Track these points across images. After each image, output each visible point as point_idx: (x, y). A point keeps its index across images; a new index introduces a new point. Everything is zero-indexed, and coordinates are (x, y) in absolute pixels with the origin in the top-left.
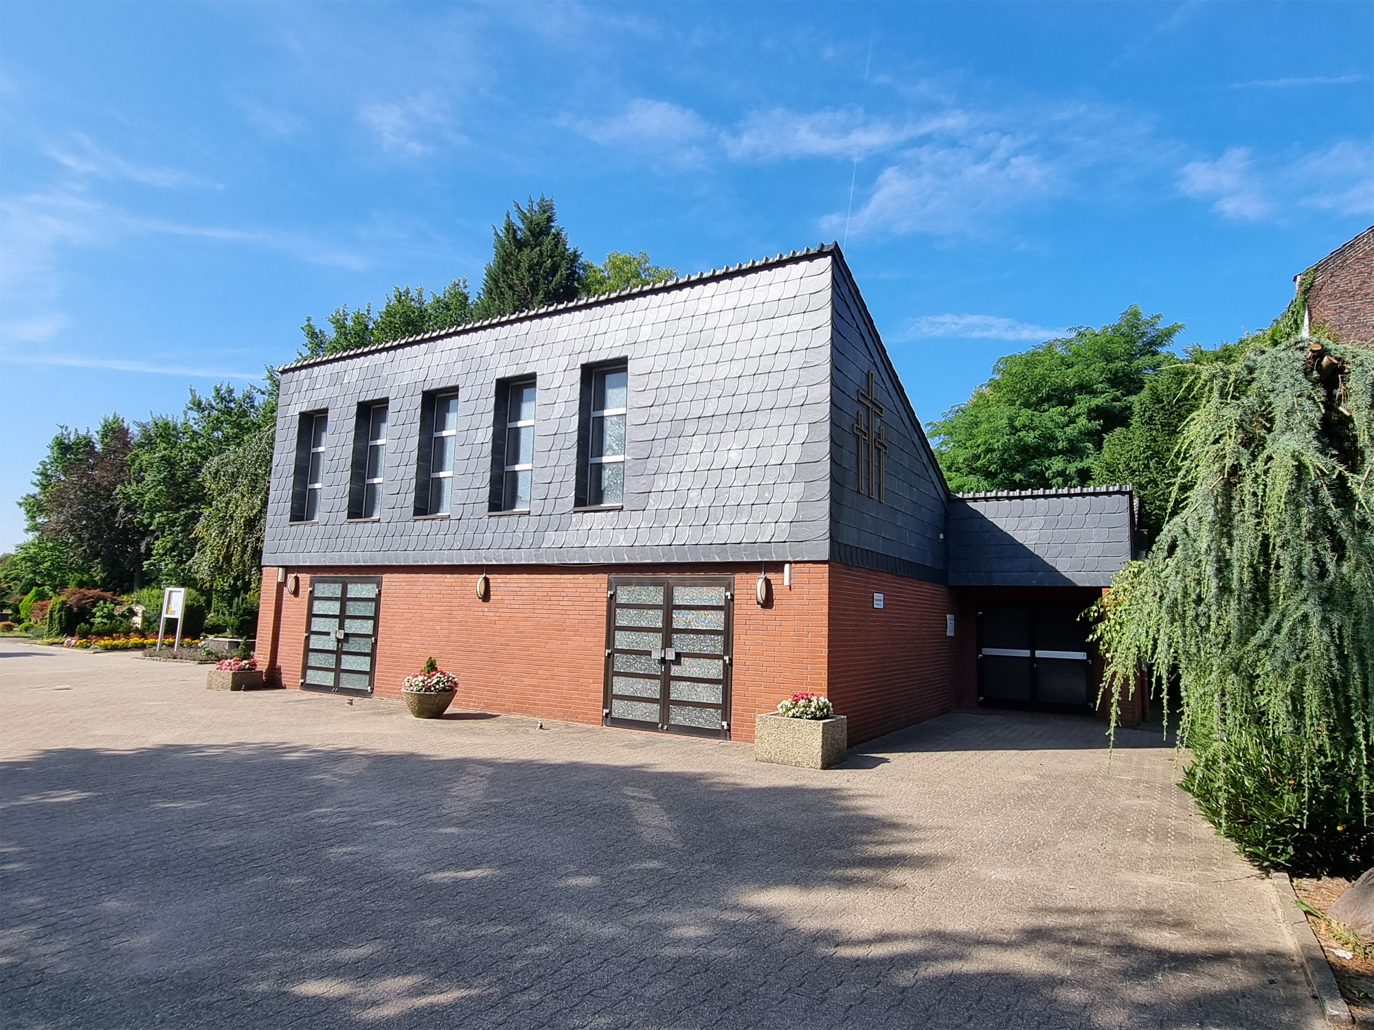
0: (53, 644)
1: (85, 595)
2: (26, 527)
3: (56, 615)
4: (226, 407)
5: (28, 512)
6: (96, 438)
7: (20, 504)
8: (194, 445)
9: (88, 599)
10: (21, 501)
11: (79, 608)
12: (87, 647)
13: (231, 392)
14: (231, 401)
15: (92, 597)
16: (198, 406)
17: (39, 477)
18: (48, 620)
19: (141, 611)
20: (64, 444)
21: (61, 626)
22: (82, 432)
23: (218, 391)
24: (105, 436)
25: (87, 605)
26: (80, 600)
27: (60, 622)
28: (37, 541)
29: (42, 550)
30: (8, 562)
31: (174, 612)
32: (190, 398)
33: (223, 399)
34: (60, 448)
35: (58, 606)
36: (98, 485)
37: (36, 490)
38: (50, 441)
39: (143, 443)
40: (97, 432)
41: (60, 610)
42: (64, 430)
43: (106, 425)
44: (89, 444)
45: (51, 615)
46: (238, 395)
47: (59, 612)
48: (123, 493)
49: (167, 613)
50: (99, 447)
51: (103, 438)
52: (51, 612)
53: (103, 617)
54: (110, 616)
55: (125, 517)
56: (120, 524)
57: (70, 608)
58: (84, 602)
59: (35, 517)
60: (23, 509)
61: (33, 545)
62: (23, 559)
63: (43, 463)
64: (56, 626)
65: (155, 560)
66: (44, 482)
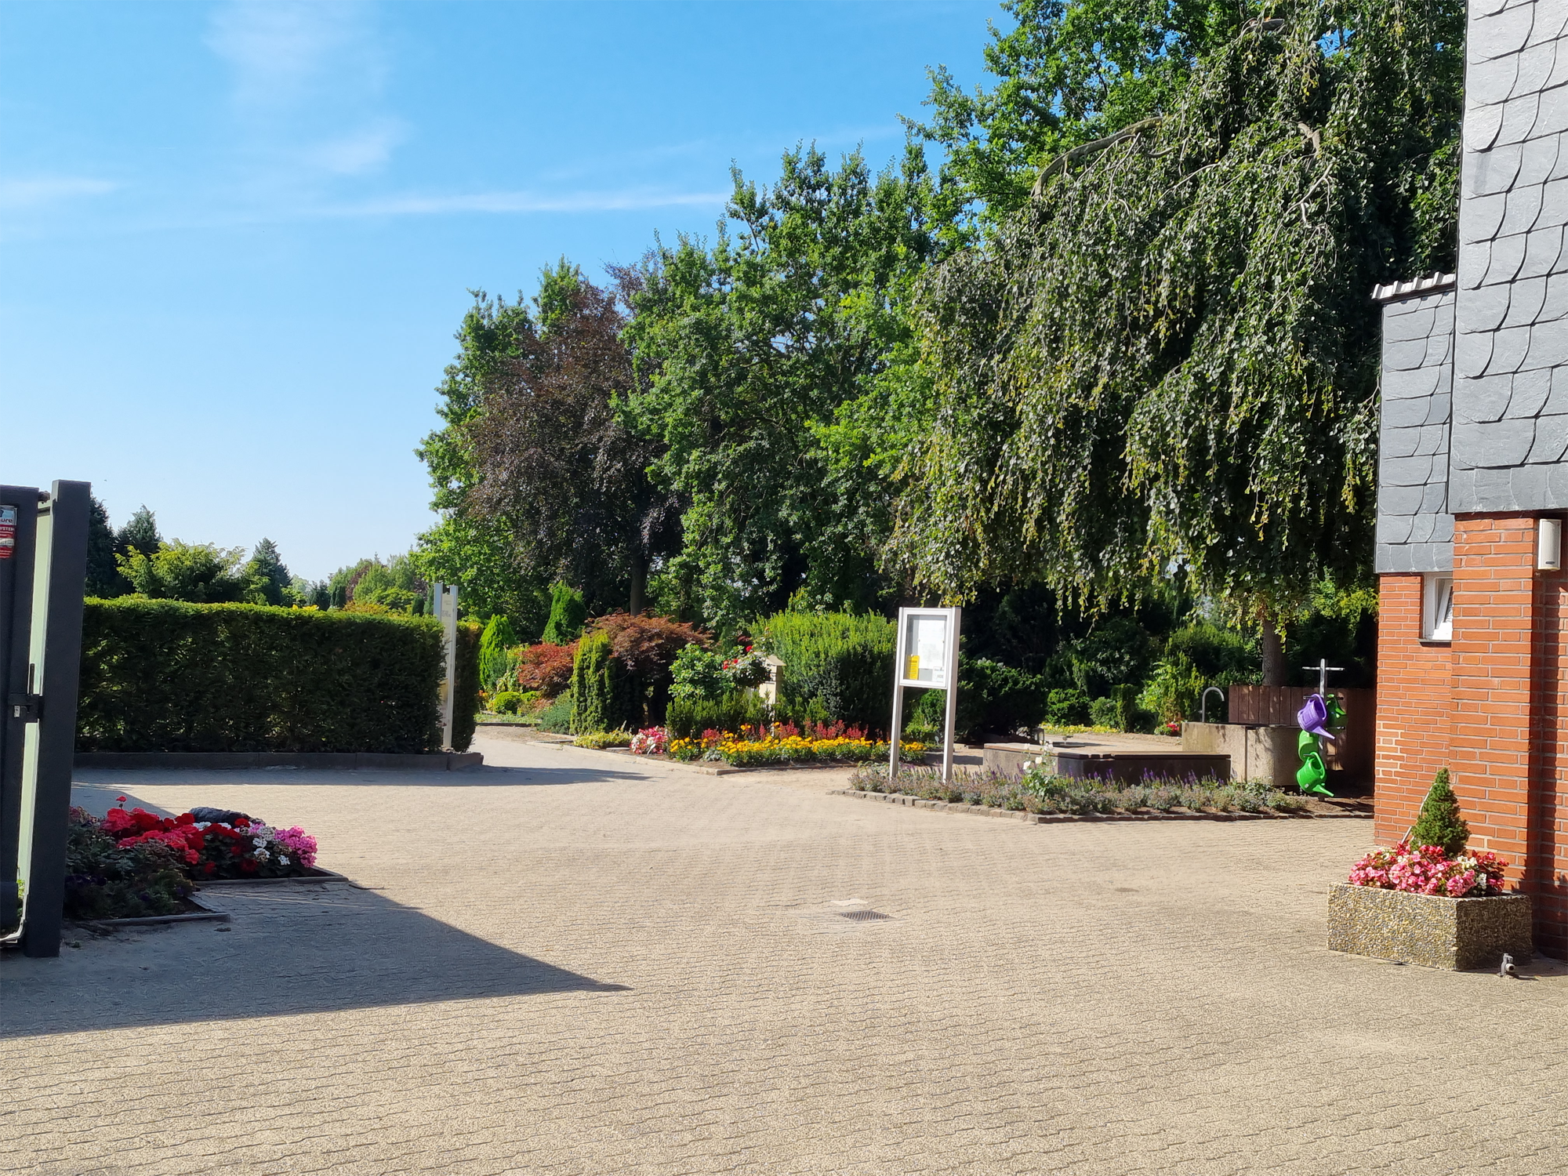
0: (605, 746)
1: (643, 631)
2: (434, 499)
3: (592, 678)
4: (809, 201)
5: (435, 470)
6: (534, 313)
7: (421, 455)
8: (755, 292)
9: (650, 639)
10: (422, 448)
11: (636, 661)
12: (694, 758)
13: (818, 163)
14: (818, 186)
15: (659, 635)
16: (750, 208)
17: (446, 398)
18: (576, 689)
19: (774, 670)
20: (482, 327)
21: (604, 701)
22: (511, 302)
23: (791, 164)
24: (547, 308)
25: (652, 655)
26: (636, 643)
27: (601, 693)
28: (451, 529)
29: (462, 542)
30: (371, 574)
31: (928, 673)
32: (731, 190)
33: (804, 183)
34: (477, 338)
35: (594, 657)
36: (557, 404)
37: (442, 425)
38: (458, 324)
39: (650, 300)
40: (535, 300)
41: (599, 666)
42: (480, 300)
43: (548, 285)
44: (524, 325)
45: (581, 677)
46: (833, 169)
47: (597, 669)
48: (624, 412)
49: (906, 677)
50: (540, 330)
51: (545, 312)
52: (581, 669)
53: (692, 681)
54: (708, 682)
55: (609, 468)
56: (601, 485)
57: (619, 662)
58: (646, 645)
59: (447, 478)
60: (425, 463)
61: (447, 534)
62: (431, 562)
63: (451, 372)
64: (594, 703)
65: (689, 555)
66: (456, 408)
